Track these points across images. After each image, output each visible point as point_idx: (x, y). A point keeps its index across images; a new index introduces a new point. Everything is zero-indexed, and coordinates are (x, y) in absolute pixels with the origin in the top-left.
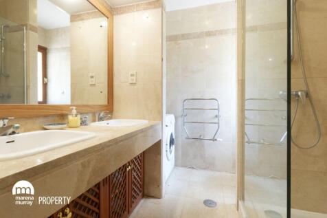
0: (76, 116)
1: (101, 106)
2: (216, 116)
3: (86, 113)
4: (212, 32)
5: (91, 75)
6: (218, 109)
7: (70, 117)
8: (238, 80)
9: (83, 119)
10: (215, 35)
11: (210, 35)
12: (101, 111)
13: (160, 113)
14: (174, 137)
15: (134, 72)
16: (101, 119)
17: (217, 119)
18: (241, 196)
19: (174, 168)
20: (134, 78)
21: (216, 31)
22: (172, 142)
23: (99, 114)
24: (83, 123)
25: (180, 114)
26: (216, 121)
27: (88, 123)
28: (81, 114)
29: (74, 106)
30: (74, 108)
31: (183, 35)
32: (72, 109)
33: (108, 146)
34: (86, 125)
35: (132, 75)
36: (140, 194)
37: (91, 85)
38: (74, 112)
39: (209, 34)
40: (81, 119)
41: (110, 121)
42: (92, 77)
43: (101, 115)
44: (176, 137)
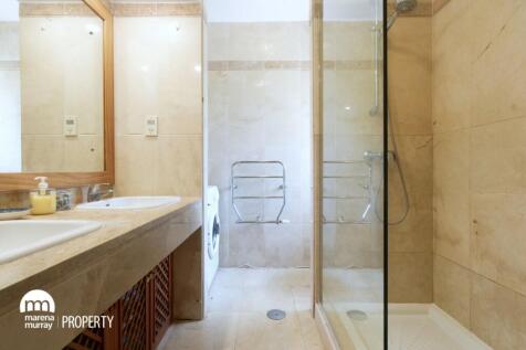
0: (48, 193)
1: (94, 174)
2: (281, 187)
3: (65, 188)
4: (274, 62)
5: (67, 118)
6: (283, 177)
7: (35, 197)
8: (314, 135)
9: (62, 199)
10: (278, 67)
11: (271, 67)
12: (93, 183)
13: (200, 184)
14: (218, 221)
15: (154, 118)
16: (93, 198)
17: (281, 191)
18: (318, 297)
19: (218, 270)
20: (154, 127)
21: (281, 62)
22: (216, 229)
23: (90, 190)
24: (62, 206)
25: (227, 185)
26: (280, 193)
27: (70, 205)
28: (57, 189)
29: (43, 175)
30: (43, 178)
31: (231, 63)
32: (40, 181)
33: (128, 242)
34: (67, 208)
35: (150, 122)
36: (168, 318)
37: (67, 136)
38: (44, 185)
39: (270, 65)
40: (57, 198)
41: (110, 201)
42: (70, 122)
43: (95, 190)
44: (221, 221)
